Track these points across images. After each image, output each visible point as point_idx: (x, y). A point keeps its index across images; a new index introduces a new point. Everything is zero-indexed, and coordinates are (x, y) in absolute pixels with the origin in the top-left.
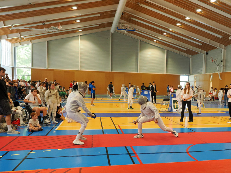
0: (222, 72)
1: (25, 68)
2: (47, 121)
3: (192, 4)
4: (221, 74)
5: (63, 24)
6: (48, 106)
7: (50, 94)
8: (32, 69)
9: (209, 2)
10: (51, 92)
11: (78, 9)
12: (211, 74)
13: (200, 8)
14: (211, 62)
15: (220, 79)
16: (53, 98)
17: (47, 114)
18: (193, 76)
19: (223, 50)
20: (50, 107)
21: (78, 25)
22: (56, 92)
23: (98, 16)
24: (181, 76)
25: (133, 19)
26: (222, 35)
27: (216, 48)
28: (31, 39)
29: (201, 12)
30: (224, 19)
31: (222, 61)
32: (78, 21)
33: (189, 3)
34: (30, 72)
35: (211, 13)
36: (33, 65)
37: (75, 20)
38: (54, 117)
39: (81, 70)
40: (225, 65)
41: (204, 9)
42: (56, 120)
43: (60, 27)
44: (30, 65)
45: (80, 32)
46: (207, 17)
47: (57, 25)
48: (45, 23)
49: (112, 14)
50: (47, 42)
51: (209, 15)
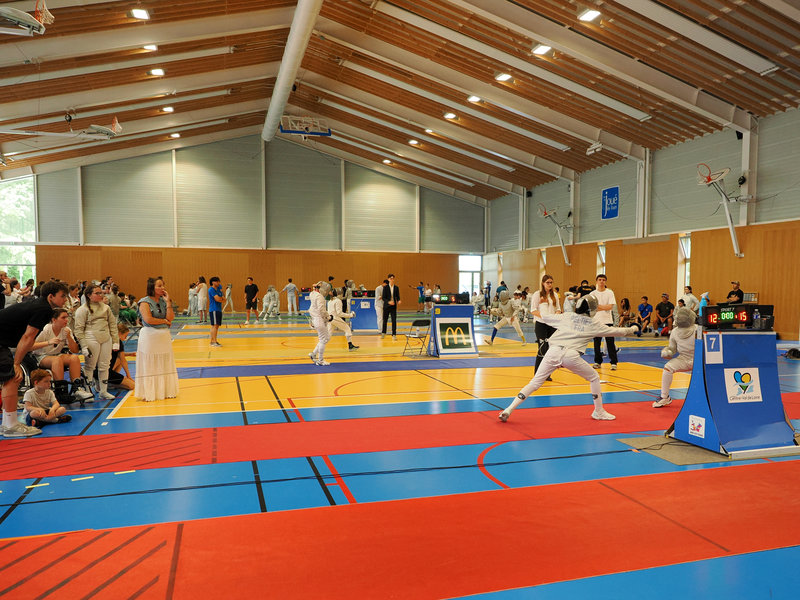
0: (571, 243)
1: (16, 244)
2: (83, 393)
3: (486, 60)
4: (569, 249)
5: (124, 118)
6: (85, 350)
7: (90, 318)
8: (38, 248)
9: (529, 55)
10: (92, 312)
11: (168, 75)
12: (543, 249)
13: (507, 72)
14: (542, 216)
15: (567, 262)
16: (100, 327)
17: (82, 375)
18: (495, 255)
19: (572, 183)
20: (90, 353)
21: (169, 120)
22: (108, 311)
23: (226, 96)
24: (460, 257)
25: (325, 102)
26: (569, 145)
27: (555, 178)
28: (33, 163)
29: (509, 81)
30: (573, 100)
31: (570, 214)
32: (169, 110)
33: (475, 59)
34: (31, 257)
35: (537, 84)
36: (40, 237)
37: (160, 108)
38: (104, 382)
39: (181, 247)
40: (578, 224)
41: (517, 73)
42: (109, 391)
43: (118, 128)
44: (31, 236)
45: (176, 139)
46: (525, 96)
47: (107, 120)
48: (73, 117)
49: (266, 88)
50: (79, 169)
51: (531, 89)
